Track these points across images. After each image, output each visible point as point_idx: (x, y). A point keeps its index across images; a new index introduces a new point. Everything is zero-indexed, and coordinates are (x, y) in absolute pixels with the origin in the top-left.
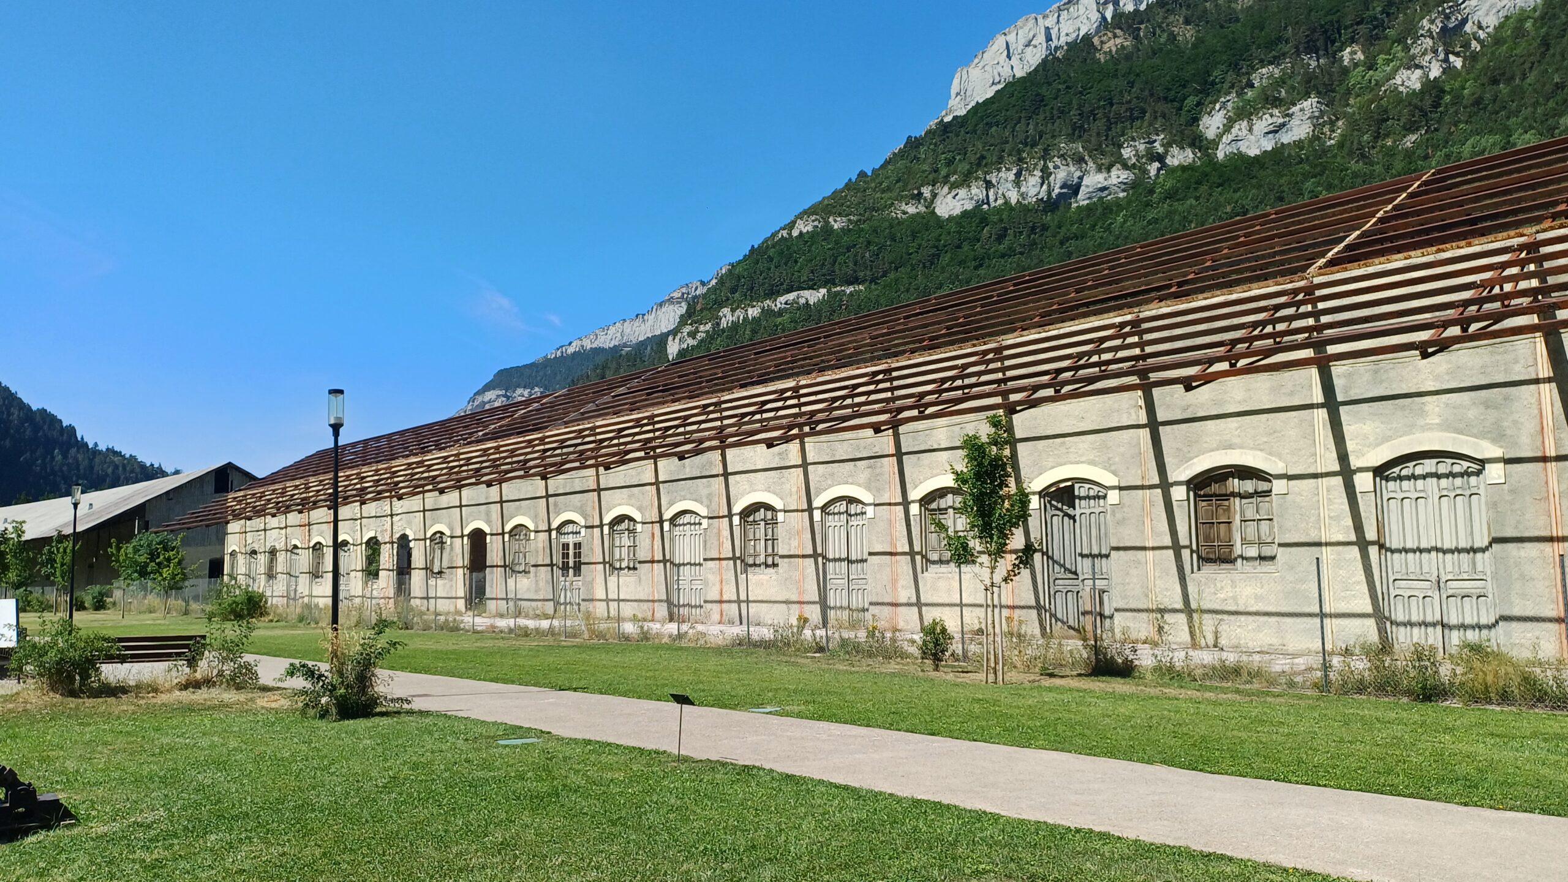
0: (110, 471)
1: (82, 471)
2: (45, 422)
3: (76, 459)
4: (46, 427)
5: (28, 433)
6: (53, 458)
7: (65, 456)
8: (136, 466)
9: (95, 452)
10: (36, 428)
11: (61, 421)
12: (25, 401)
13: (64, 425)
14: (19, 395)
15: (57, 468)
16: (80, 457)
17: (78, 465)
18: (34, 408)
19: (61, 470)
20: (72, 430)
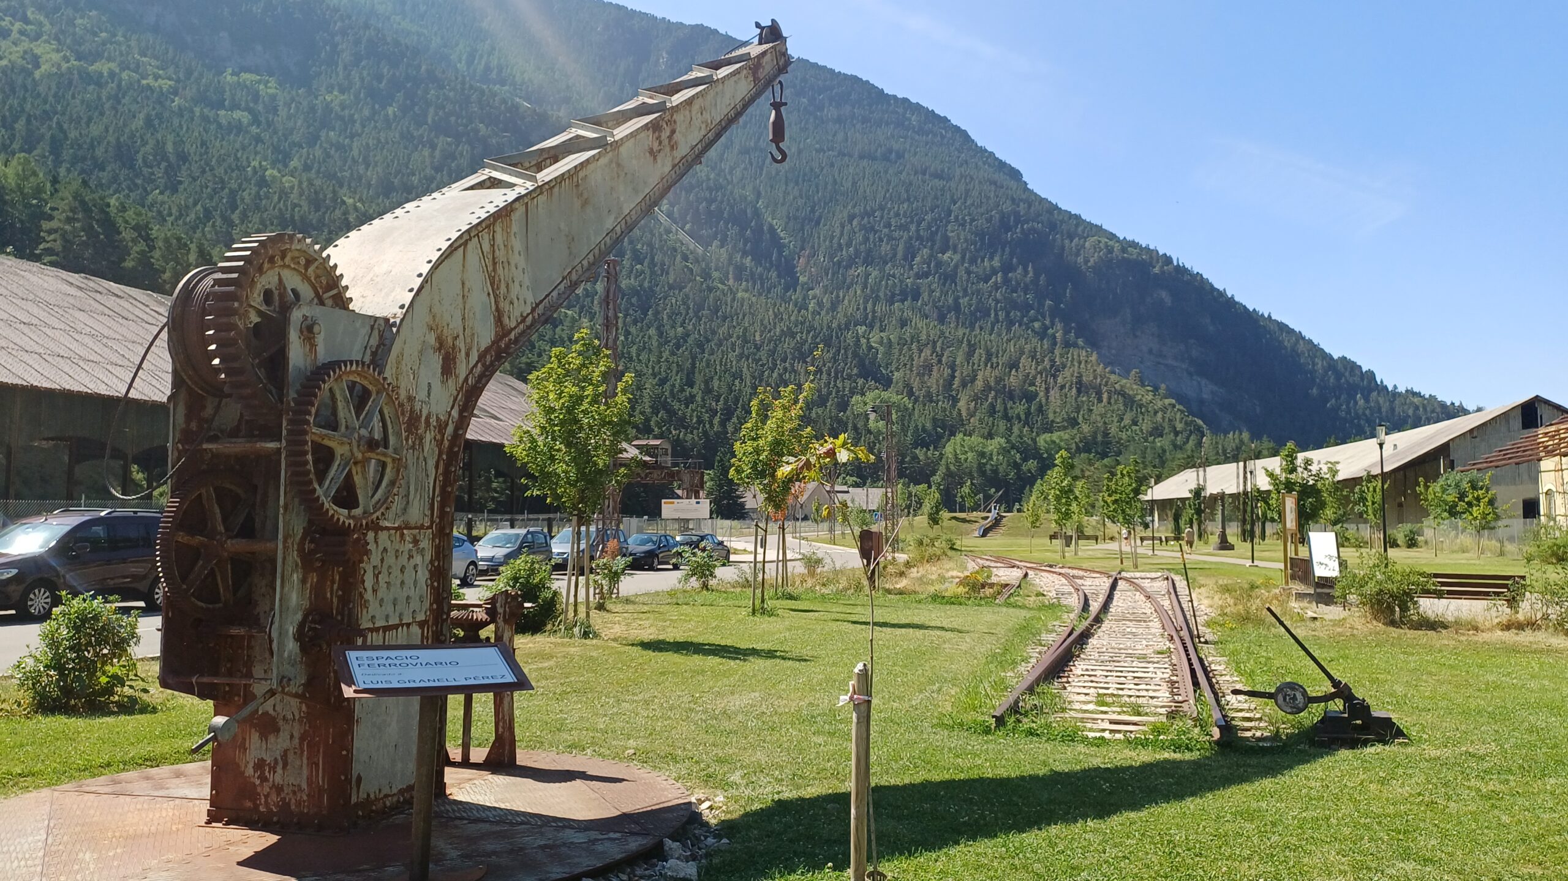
0: (1410, 412)
1: (1384, 414)
2: (1346, 369)
3: (1377, 402)
4: (1347, 374)
5: (1332, 380)
6: (1356, 403)
7: (1367, 400)
8: (1436, 405)
9: (1395, 394)
10: (1339, 376)
11: (1360, 367)
12: (1327, 351)
13: (1364, 370)
14: (1321, 346)
15: (1360, 412)
16: (1381, 400)
17: (1380, 409)
18: (1335, 357)
19: (1364, 414)
20: (1371, 375)
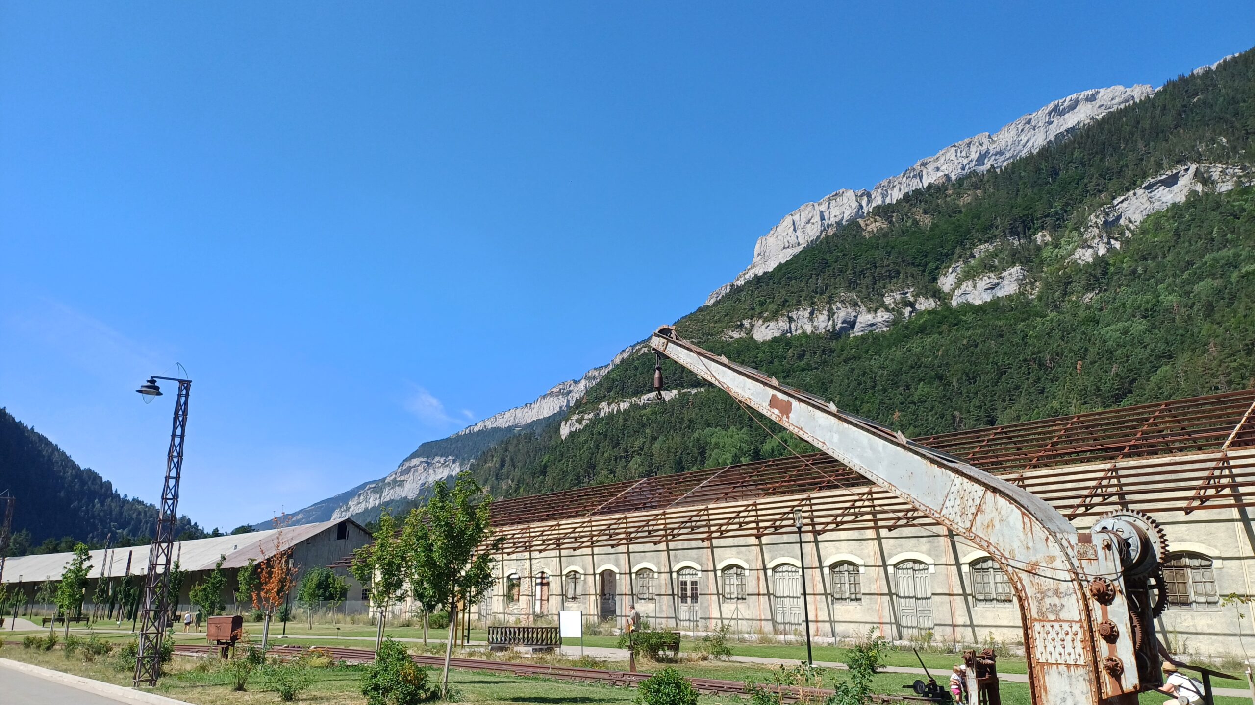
1: (114, 516)
2: (89, 478)
3: (110, 506)
4: (90, 483)
5: (77, 487)
6: (94, 506)
7: (102, 504)
9: (125, 501)
10: (83, 483)
11: (101, 478)
12: (76, 463)
13: (104, 480)
14: (72, 458)
15: (96, 513)
16: (113, 505)
17: (111, 511)
18: (82, 468)
19: (99, 515)
20: (109, 484)
